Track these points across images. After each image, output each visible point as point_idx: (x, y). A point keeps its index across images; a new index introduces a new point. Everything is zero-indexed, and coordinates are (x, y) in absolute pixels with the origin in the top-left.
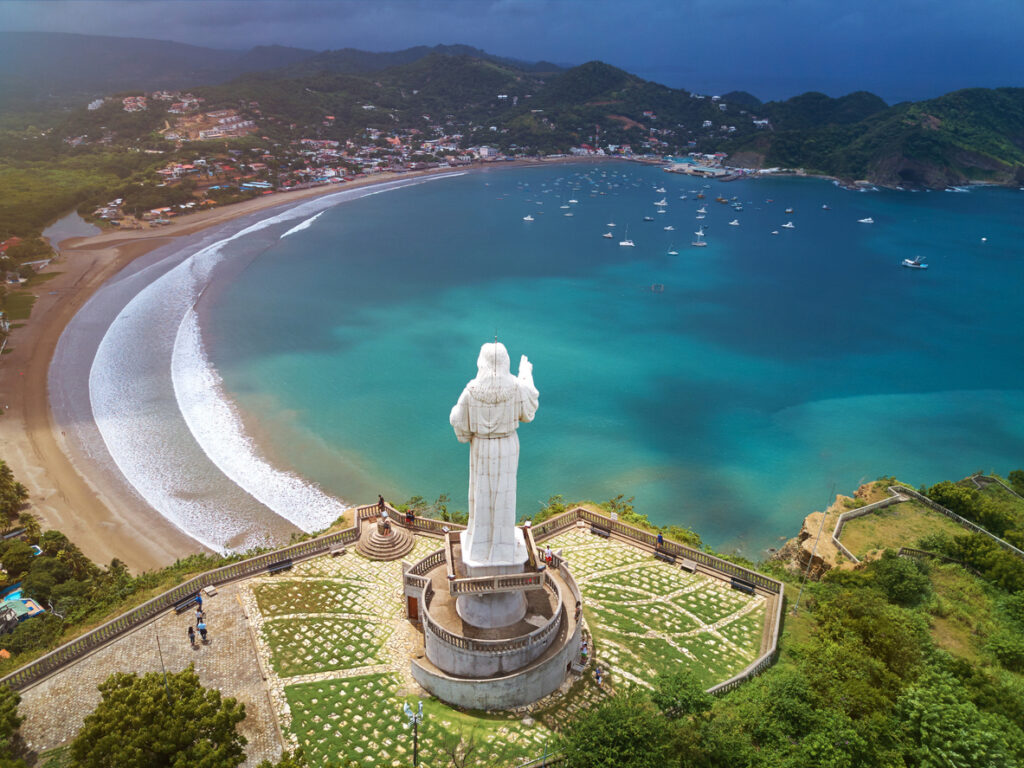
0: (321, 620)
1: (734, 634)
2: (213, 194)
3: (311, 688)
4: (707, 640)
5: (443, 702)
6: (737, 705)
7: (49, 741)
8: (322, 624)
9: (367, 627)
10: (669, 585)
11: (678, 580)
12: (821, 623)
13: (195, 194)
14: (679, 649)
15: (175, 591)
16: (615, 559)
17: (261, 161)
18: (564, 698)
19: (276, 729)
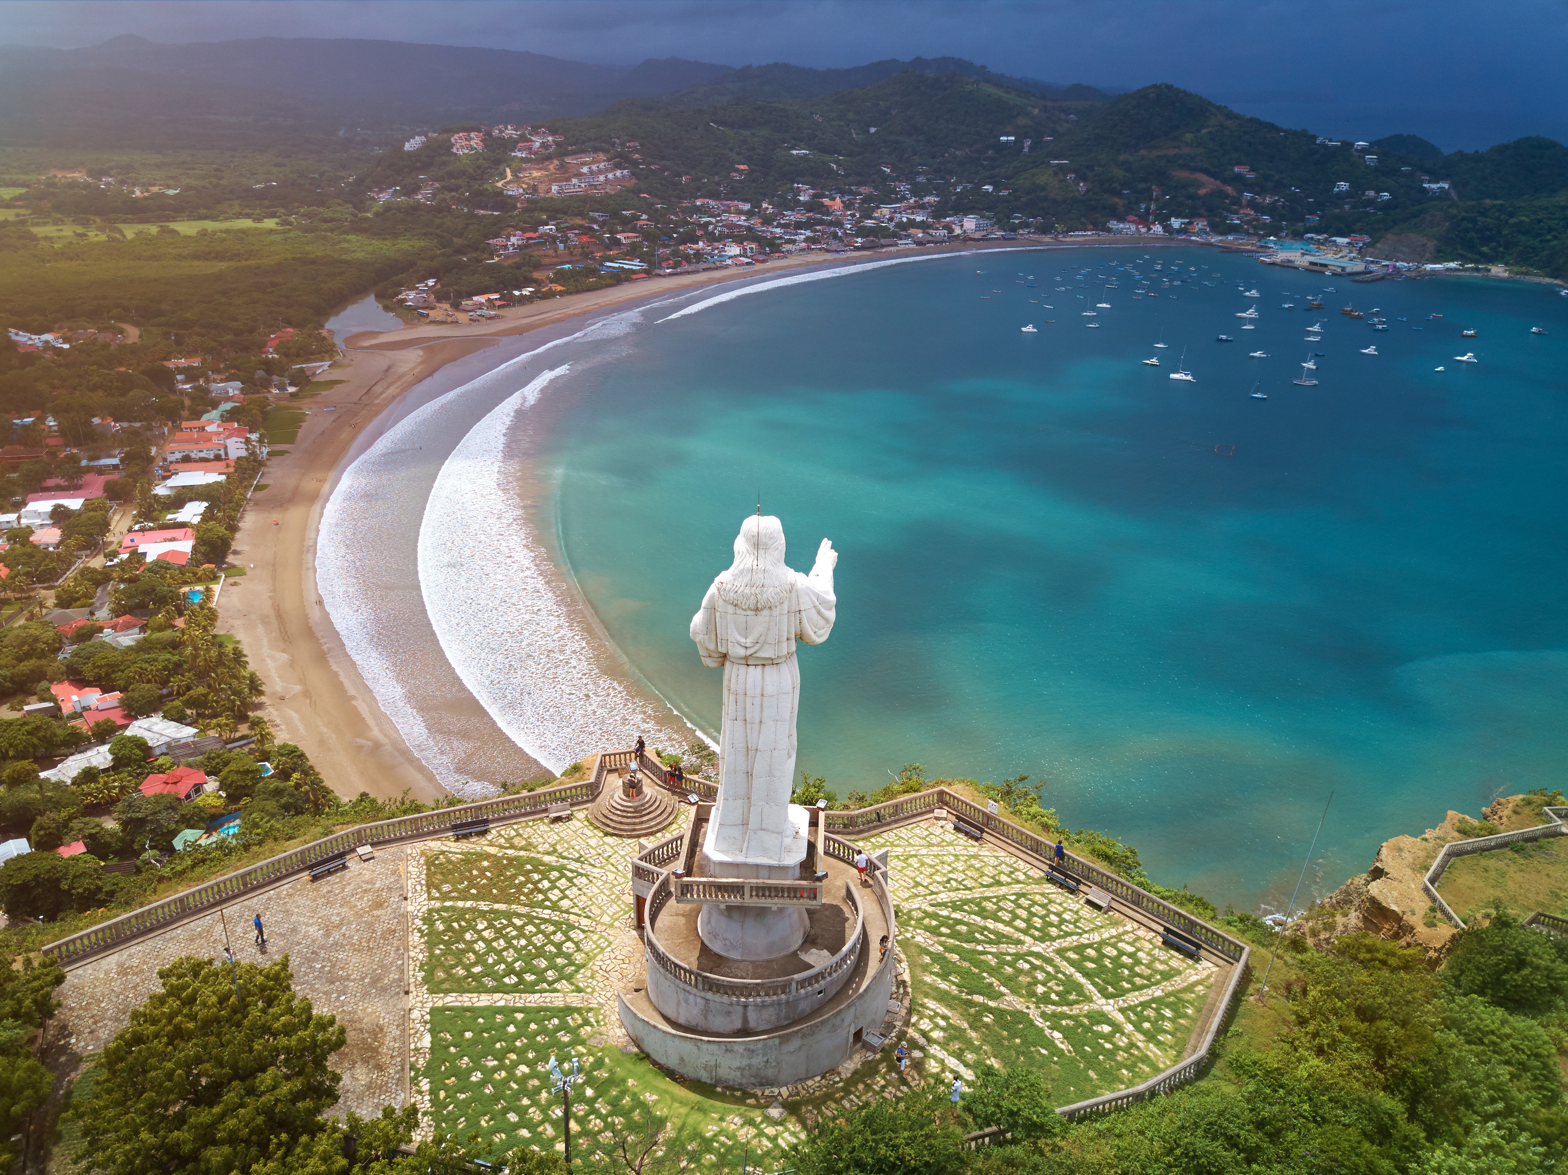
0: (509, 915)
1: (1148, 1019)
2: (561, 277)
3: (468, 1014)
4: (1098, 1023)
5: (655, 1063)
6: (1119, 1136)
7: (98, 1039)
8: (510, 920)
9: (572, 934)
10: (1058, 927)
11: (1076, 921)
12: (1302, 1022)
13: (536, 275)
14: (1047, 1032)
15: (314, 847)
16: (982, 875)
17: (634, 230)
18: (841, 1084)
19: (403, 1069)
